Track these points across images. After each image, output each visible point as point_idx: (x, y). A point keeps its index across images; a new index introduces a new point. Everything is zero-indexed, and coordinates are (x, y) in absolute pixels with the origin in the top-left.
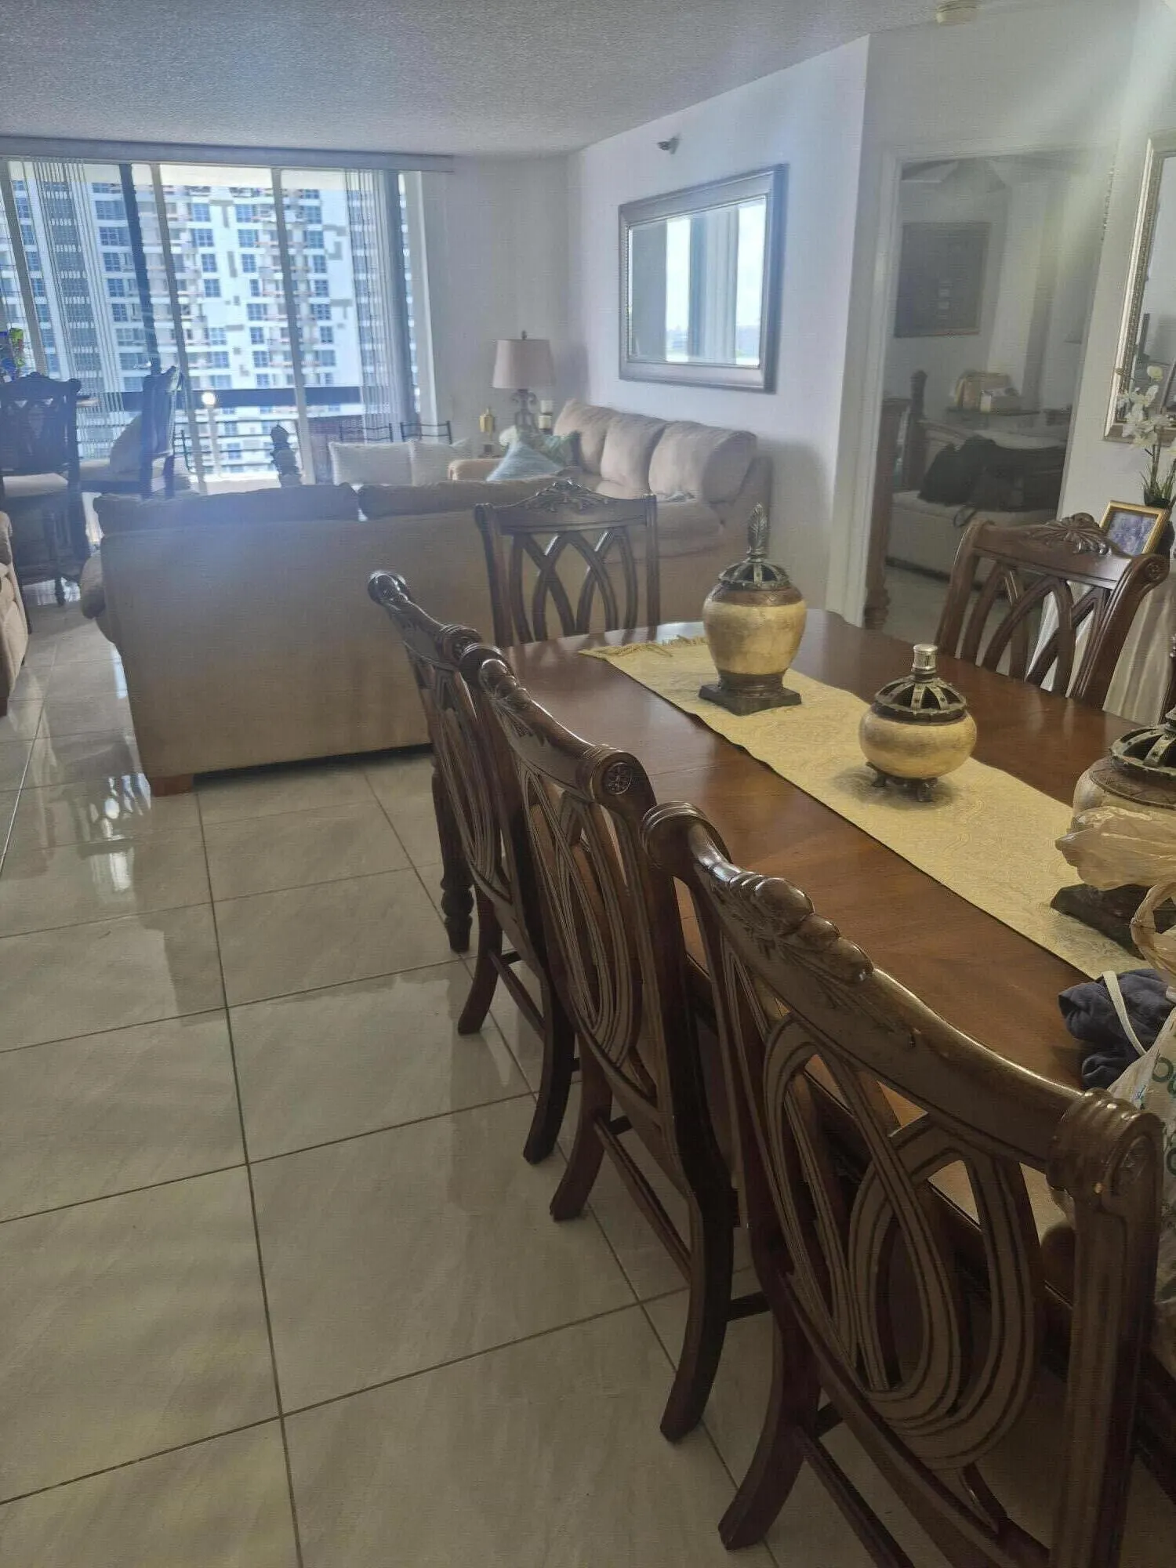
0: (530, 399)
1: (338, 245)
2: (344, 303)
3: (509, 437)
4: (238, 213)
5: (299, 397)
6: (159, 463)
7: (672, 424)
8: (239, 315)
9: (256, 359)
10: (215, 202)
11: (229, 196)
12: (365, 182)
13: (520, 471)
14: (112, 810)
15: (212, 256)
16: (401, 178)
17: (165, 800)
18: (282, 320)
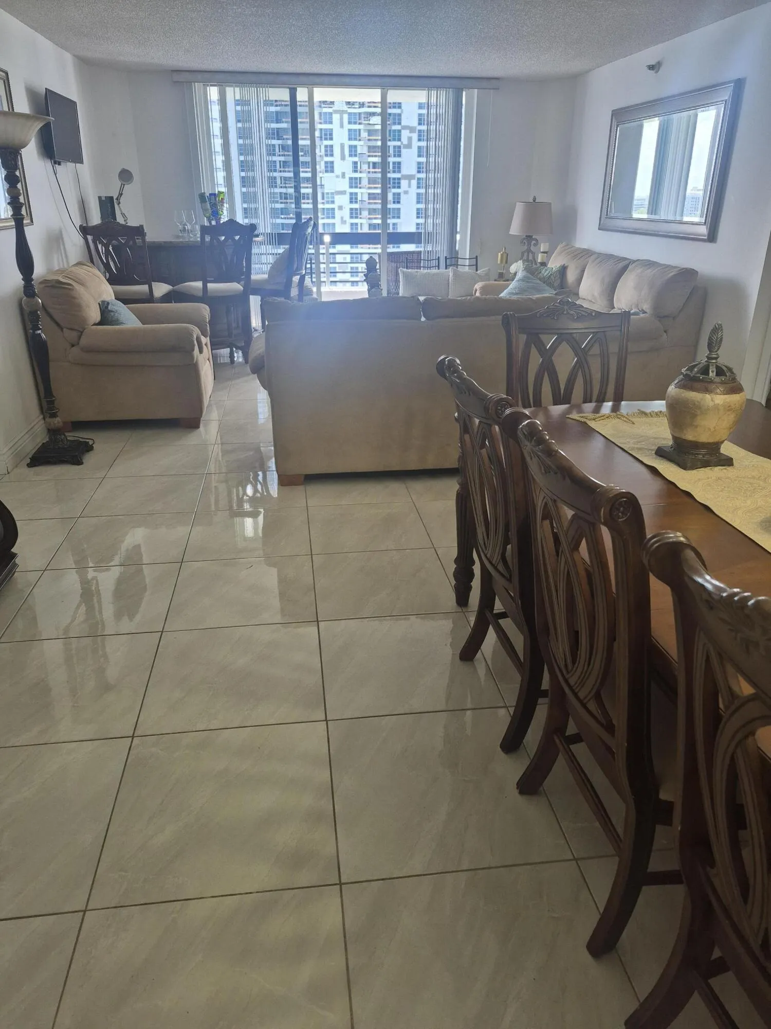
0: (534, 242)
1: (410, 139)
2: (410, 178)
3: (518, 268)
4: (349, 119)
5: (384, 238)
6: (296, 279)
7: (634, 261)
8: (344, 185)
9: (351, 213)
10: (336, 112)
11: (345, 108)
12: (440, 98)
13: (521, 291)
14: (250, 490)
15: (332, 146)
16: (464, 93)
17: (287, 489)
18: (369, 188)
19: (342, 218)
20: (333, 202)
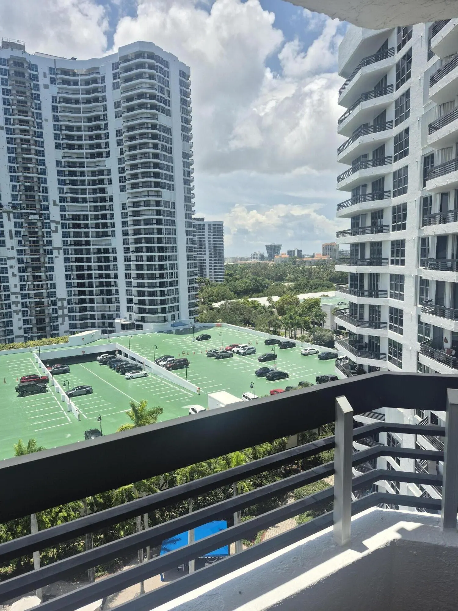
1: (56, 228)
2: (58, 249)
4: (14, 216)
8: (14, 253)
9: (20, 270)
10: (5, 212)
18: (31, 255)
19: (13, 273)
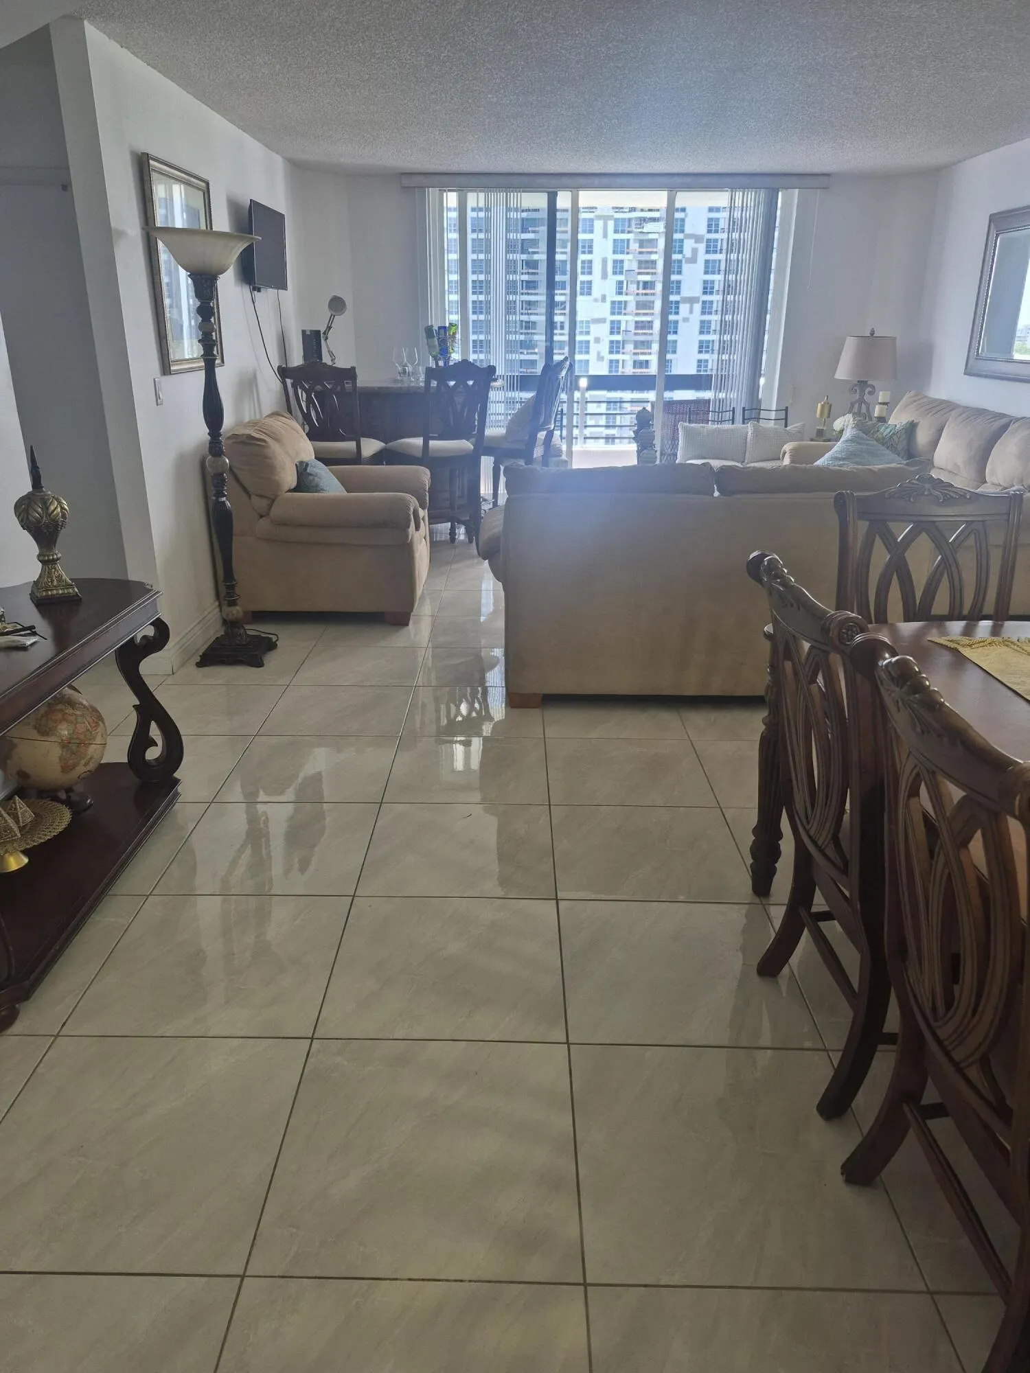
0: (869, 389)
1: (695, 251)
2: (692, 300)
3: (845, 423)
4: (616, 226)
5: (660, 383)
6: (542, 435)
7: (1017, 420)
8: (604, 311)
9: (611, 347)
10: (599, 217)
11: (611, 213)
12: (748, 201)
13: (849, 456)
15: (590, 262)
16: (780, 194)
17: (517, 711)
18: (637, 314)
19: (599, 353)
20: (588, 333)
